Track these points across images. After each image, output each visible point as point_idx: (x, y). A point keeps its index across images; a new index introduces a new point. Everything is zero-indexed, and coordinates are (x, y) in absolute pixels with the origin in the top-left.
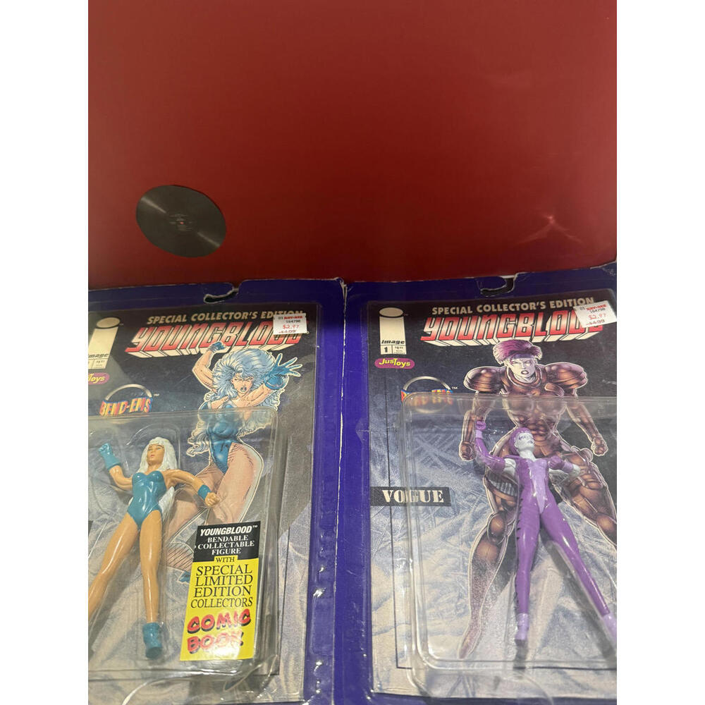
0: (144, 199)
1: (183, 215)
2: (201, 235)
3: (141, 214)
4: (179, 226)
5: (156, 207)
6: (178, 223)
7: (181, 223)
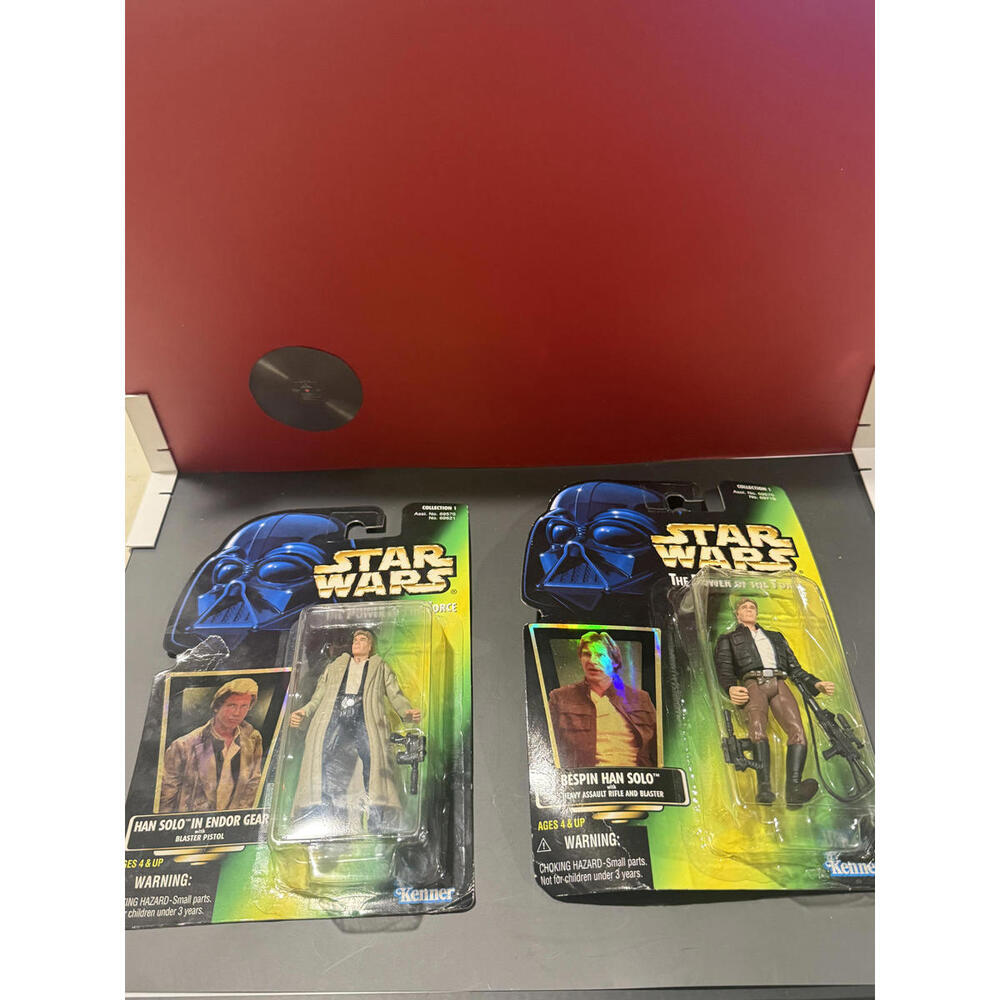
0: (261, 362)
1: (309, 382)
2: (330, 405)
3: (256, 379)
4: (303, 394)
5: (276, 371)
6: (303, 391)
7: (307, 392)
